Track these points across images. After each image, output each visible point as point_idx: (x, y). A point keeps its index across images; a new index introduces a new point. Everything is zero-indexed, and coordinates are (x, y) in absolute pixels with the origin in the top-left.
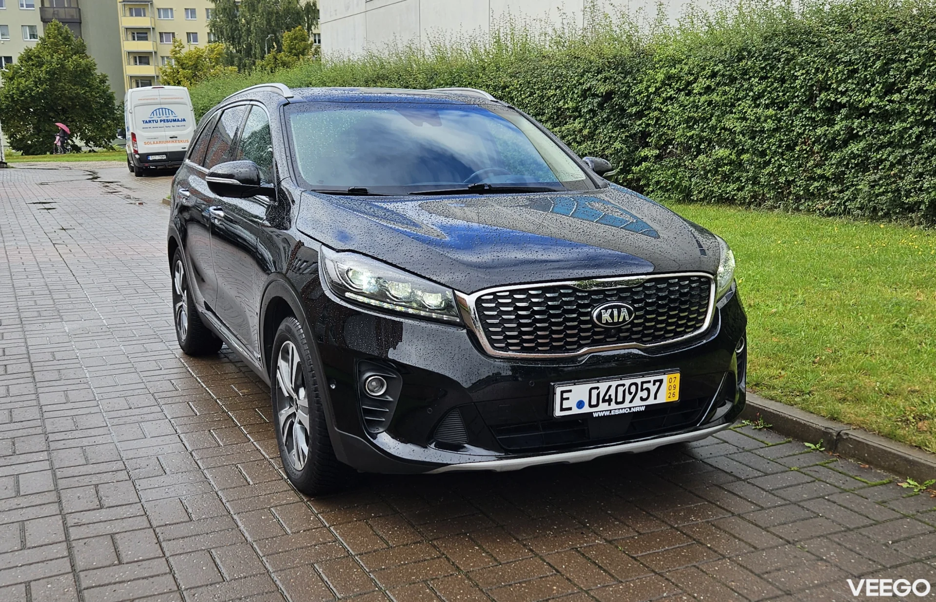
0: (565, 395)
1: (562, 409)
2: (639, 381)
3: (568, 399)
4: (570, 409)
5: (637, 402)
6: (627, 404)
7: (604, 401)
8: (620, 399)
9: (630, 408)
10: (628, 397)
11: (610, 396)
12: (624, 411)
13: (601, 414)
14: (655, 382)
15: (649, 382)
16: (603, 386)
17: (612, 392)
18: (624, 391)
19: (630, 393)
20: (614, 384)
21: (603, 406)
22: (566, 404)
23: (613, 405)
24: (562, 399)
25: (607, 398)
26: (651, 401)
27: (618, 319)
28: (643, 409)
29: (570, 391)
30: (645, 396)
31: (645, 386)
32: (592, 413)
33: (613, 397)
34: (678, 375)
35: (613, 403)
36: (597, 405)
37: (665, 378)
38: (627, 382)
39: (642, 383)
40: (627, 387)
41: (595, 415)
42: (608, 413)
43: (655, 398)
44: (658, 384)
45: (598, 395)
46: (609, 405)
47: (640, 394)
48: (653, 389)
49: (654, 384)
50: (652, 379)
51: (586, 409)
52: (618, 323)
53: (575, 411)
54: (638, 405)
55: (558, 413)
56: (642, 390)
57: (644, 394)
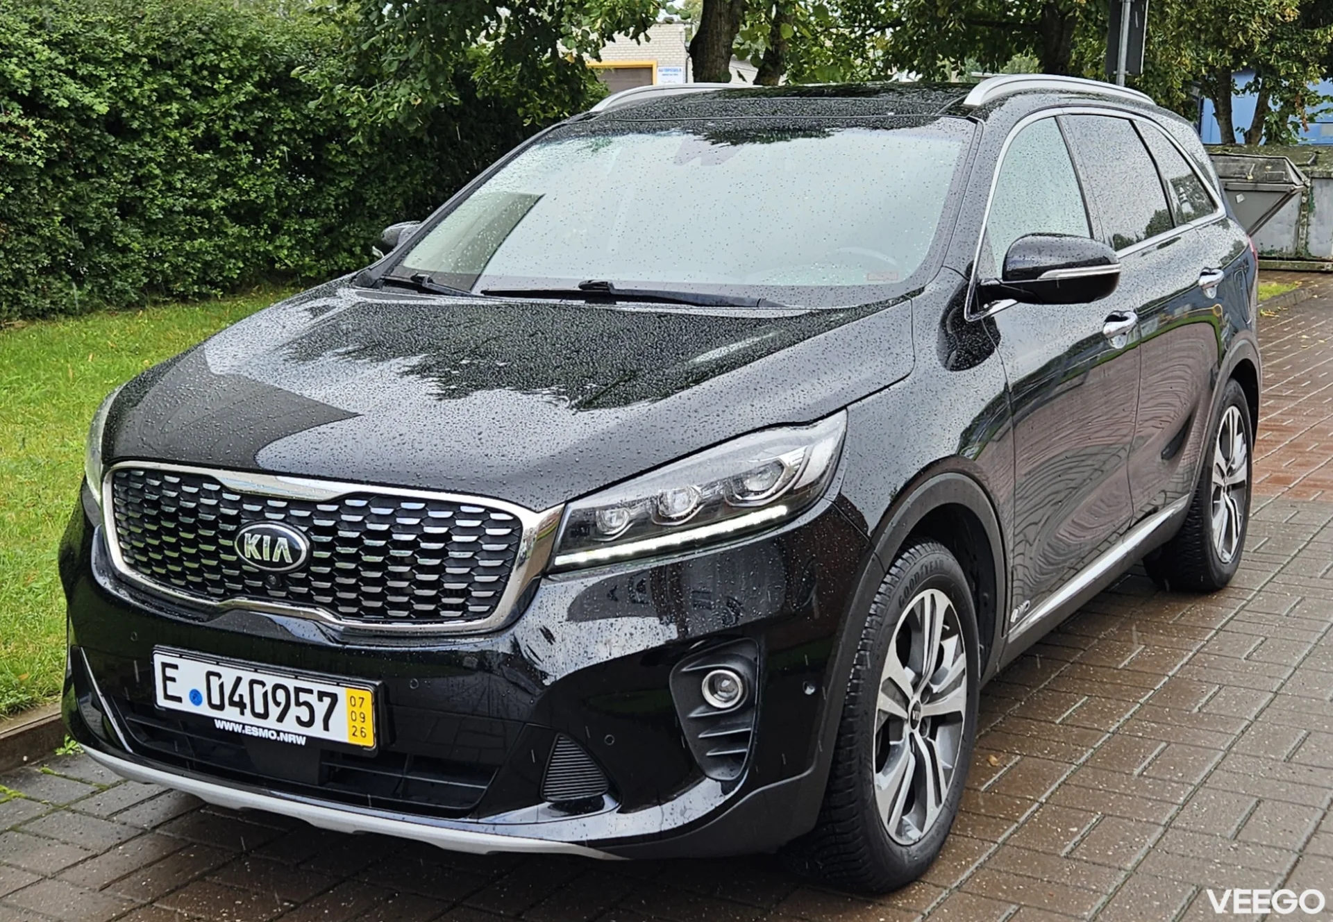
0: (170, 672)
1: (167, 697)
2: (291, 684)
3: (173, 680)
4: (179, 700)
5: (290, 724)
6: (271, 722)
7: (232, 703)
8: (259, 709)
9: (278, 732)
10: (275, 711)
11: (241, 696)
12: (266, 734)
13: (229, 727)
14: (321, 695)
15: (310, 691)
16: (229, 674)
17: (243, 689)
18: (265, 694)
19: (278, 704)
20: (247, 676)
21: (231, 713)
22: (172, 689)
23: (248, 718)
24: (166, 679)
25: (236, 698)
26: (317, 731)
27: (271, 556)
28: (302, 741)
29: (175, 667)
30: (305, 718)
31: (303, 697)
32: (212, 719)
33: (247, 700)
34: (368, 696)
35: (248, 711)
36: (221, 707)
37: (342, 692)
38: (270, 680)
39: (298, 690)
40: (269, 688)
41: (219, 725)
42: (238, 729)
43: (326, 728)
44: (327, 700)
45: (221, 686)
46: (242, 713)
47: (294, 711)
48: (321, 708)
49: (320, 699)
50: (317, 687)
51: (204, 710)
52: (271, 564)
53: (187, 706)
54: (292, 731)
55: (162, 702)
56: (298, 704)
57: (304, 714)
